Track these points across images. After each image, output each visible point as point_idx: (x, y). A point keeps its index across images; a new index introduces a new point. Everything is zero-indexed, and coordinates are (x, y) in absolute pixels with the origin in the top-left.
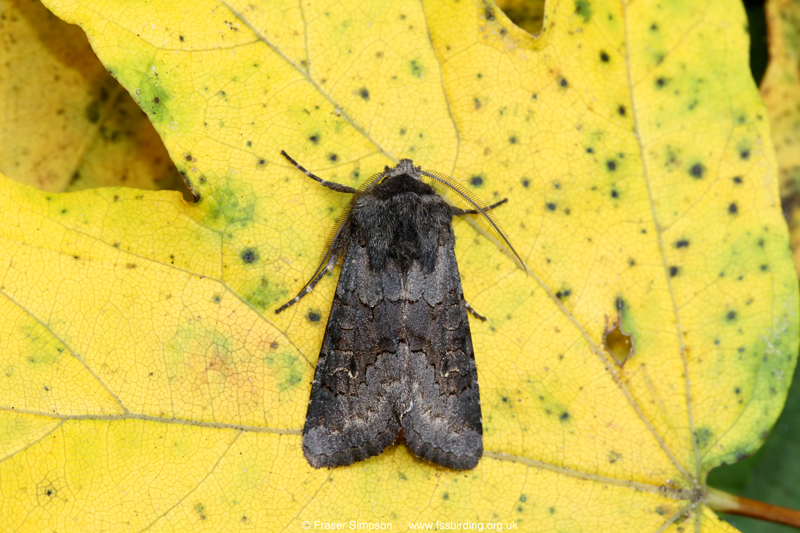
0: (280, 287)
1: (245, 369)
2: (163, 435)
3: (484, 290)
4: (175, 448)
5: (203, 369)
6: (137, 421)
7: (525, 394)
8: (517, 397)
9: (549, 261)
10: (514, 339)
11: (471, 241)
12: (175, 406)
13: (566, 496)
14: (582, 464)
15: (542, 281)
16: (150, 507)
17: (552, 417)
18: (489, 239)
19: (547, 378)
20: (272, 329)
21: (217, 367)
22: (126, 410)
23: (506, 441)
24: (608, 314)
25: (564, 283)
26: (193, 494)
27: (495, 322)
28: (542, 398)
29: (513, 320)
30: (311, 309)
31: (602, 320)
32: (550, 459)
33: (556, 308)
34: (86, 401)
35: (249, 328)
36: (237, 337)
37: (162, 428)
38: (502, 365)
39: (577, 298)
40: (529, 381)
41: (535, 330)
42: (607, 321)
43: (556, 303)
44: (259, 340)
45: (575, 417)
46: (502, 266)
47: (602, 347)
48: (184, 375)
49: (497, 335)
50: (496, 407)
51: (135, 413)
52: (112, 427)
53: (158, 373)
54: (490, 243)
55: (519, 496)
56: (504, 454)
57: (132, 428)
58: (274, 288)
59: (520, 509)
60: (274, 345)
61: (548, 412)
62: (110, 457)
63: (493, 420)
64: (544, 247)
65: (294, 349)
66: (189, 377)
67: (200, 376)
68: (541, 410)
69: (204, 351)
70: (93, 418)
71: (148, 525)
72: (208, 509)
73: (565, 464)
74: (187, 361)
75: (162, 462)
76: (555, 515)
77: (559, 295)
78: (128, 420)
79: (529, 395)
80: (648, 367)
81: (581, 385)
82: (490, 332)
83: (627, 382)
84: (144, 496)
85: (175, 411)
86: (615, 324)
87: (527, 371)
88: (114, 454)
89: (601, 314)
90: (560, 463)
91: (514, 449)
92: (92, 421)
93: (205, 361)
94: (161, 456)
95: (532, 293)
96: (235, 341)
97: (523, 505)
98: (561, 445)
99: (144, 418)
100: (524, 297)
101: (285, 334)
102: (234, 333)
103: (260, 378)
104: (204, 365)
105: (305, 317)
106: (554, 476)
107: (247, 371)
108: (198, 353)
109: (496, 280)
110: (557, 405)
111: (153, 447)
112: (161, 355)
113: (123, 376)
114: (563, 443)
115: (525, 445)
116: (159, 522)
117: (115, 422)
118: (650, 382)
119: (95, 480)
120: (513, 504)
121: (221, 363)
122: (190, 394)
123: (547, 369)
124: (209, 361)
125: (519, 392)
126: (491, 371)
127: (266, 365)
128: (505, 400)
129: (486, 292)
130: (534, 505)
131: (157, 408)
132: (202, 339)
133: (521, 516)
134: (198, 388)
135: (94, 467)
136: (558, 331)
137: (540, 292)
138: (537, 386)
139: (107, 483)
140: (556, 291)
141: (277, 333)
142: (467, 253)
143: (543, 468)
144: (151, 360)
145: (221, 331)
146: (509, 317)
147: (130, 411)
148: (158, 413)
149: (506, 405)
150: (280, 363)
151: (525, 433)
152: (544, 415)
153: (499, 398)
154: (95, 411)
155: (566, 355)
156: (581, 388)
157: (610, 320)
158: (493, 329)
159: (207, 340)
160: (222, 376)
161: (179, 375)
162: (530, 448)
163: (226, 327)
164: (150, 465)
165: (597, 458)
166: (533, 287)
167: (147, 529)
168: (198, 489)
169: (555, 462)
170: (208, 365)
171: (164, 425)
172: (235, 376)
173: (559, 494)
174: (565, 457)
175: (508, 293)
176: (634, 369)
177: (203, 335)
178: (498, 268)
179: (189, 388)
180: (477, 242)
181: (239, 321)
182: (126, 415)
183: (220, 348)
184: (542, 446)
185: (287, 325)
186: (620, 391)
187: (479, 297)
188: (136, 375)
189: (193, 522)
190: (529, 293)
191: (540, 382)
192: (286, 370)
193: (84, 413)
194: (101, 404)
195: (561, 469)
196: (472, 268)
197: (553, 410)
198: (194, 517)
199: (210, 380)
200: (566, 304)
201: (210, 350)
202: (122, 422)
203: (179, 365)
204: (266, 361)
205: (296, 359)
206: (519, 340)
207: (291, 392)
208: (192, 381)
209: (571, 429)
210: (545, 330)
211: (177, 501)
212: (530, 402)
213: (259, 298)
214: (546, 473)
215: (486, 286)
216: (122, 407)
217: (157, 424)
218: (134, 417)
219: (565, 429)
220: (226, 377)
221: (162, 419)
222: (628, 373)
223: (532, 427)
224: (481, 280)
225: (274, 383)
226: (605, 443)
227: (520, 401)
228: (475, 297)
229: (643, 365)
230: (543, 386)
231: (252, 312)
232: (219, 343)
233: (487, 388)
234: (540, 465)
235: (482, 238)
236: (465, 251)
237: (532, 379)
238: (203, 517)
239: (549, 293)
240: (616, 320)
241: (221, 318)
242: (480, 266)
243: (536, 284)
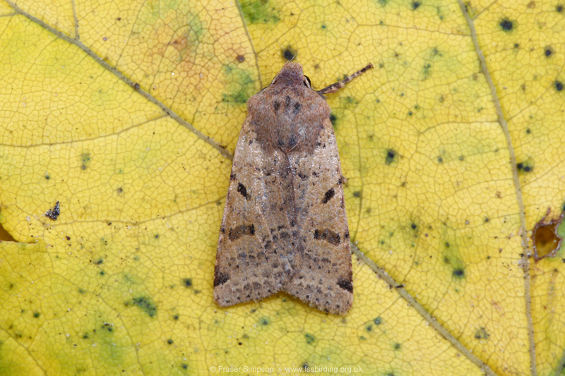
0: (275, 12)
1: (202, 64)
2: (95, 76)
3: (454, 122)
4: (97, 94)
5: (166, 41)
6: (80, 51)
7: (434, 233)
8: (426, 231)
9: (528, 131)
10: (454, 180)
11: (471, 73)
12: (122, 59)
13: (417, 342)
14: (450, 323)
15: (513, 146)
16: (41, 130)
17: (447, 266)
18: (487, 82)
19: (463, 231)
20: (247, 44)
21: (179, 46)
22: (78, 36)
23: (394, 264)
24: (553, 209)
25: (530, 158)
26: (88, 142)
27: (446, 155)
28: (447, 245)
29: (464, 163)
30: (290, 47)
31: (544, 211)
32: (424, 302)
33: (510, 176)
34: (48, 7)
35: (228, 31)
36: (213, 32)
37: (98, 69)
38: (429, 195)
39: (534, 178)
40: (445, 224)
41: (479, 183)
42: (547, 215)
43: (513, 171)
44: (230, 46)
45: (468, 279)
46: (483, 111)
47: (530, 233)
48: (147, 37)
49: (441, 167)
50: (403, 228)
51: (83, 43)
52: (54, 43)
53: (125, 22)
54: (486, 85)
55: (375, 316)
56: (386, 273)
57: (72, 55)
58: (269, 10)
59: (369, 329)
60: (241, 59)
61: (447, 260)
62: (34, 67)
63: (393, 238)
64: (531, 117)
65: (256, 72)
66: (150, 41)
67: (161, 46)
68: (441, 255)
69: (177, 27)
70: (44, 26)
71: (29, 144)
72: (93, 162)
73: (436, 313)
74: (157, 26)
75: (77, 99)
76: (397, 352)
77: (520, 166)
78: (73, 46)
79: (438, 236)
80: (559, 275)
81: (490, 255)
82: (436, 161)
83: (534, 277)
84: (40, 118)
85: (119, 63)
86: (553, 221)
87: (448, 214)
88: (39, 67)
89: (547, 205)
90: (431, 310)
91: (397, 273)
92: (41, 28)
93: (172, 36)
94: (80, 93)
95: (497, 151)
96: (208, 35)
97: (374, 326)
98: (441, 296)
99: (88, 52)
100: (486, 149)
101: (256, 55)
102: (212, 27)
103: (210, 79)
104: (168, 39)
105: (282, 51)
106: (418, 319)
107: (203, 67)
108: (171, 25)
109: (471, 120)
110: (458, 259)
111: (79, 81)
112: (138, 9)
113: (94, 6)
114: (444, 294)
115: (409, 276)
116: (41, 148)
117: (61, 41)
118: (553, 289)
119: (6, 78)
120: (366, 320)
121: (185, 45)
122: (142, 56)
123: (467, 222)
124: (176, 37)
125: (430, 228)
126: (416, 195)
127: (223, 71)
128: (414, 227)
129: (456, 125)
130: (384, 332)
131: (105, 51)
132: (181, 16)
133: (366, 335)
134: (151, 55)
135: (14, 68)
136: (499, 196)
137: (505, 153)
138: (450, 232)
139: (15, 87)
140: (520, 162)
141: (249, 50)
142: (460, 82)
143: (412, 305)
144: (127, 7)
145: (202, 19)
146: (462, 159)
147: (81, 40)
148: (103, 56)
149: (412, 232)
150: (236, 77)
151: (415, 267)
152: (441, 260)
153: (409, 222)
154: (51, 21)
155: (493, 221)
156: (489, 258)
157: (551, 215)
158: (440, 160)
159: (185, 19)
160: (178, 59)
161: (142, 34)
162: (411, 281)
163: (208, 18)
164: (65, 95)
165: (466, 325)
166: (500, 145)
167: (26, 147)
168: (96, 141)
169: (427, 307)
170: (173, 41)
171: (102, 69)
172: (190, 65)
173: (412, 337)
174: (437, 308)
175: (475, 137)
176: (546, 270)
177: (185, 12)
178: (479, 111)
179: (144, 50)
180: (475, 77)
181: (222, 20)
182: (74, 41)
183: (192, 32)
184: (423, 287)
185: (263, 48)
186: (523, 281)
187: (446, 125)
188: (106, 12)
189: (72, 166)
190: (495, 148)
191: (455, 230)
192: (237, 85)
193: (39, 17)
194: (60, 18)
195: (428, 316)
196: (455, 97)
197: (452, 262)
198: (76, 163)
199: (167, 54)
200: (522, 177)
201: (183, 29)
202: (67, 45)
203: (148, 26)
204: (224, 67)
205: (252, 82)
206: (458, 183)
207: (230, 107)
208: (151, 46)
209: (458, 287)
210: (487, 188)
211: (70, 140)
212: (435, 243)
213: (253, 11)
214: (413, 312)
215: (459, 119)
216: (76, 32)
217: (97, 65)
218: (80, 46)
219: (453, 284)
220: (182, 60)
221: (104, 63)
222: (538, 269)
223: (424, 265)
224: (458, 112)
225: (221, 91)
226: (481, 317)
227: (427, 235)
228: (442, 123)
229: (556, 270)
230: (455, 235)
231: (239, 19)
232: (194, 28)
233: (404, 207)
234: (413, 302)
235: (481, 77)
236: (458, 79)
237: (448, 223)
238: (84, 167)
239: (512, 159)
240: (555, 218)
241: (209, 7)
242: (465, 99)
243: (505, 145)
